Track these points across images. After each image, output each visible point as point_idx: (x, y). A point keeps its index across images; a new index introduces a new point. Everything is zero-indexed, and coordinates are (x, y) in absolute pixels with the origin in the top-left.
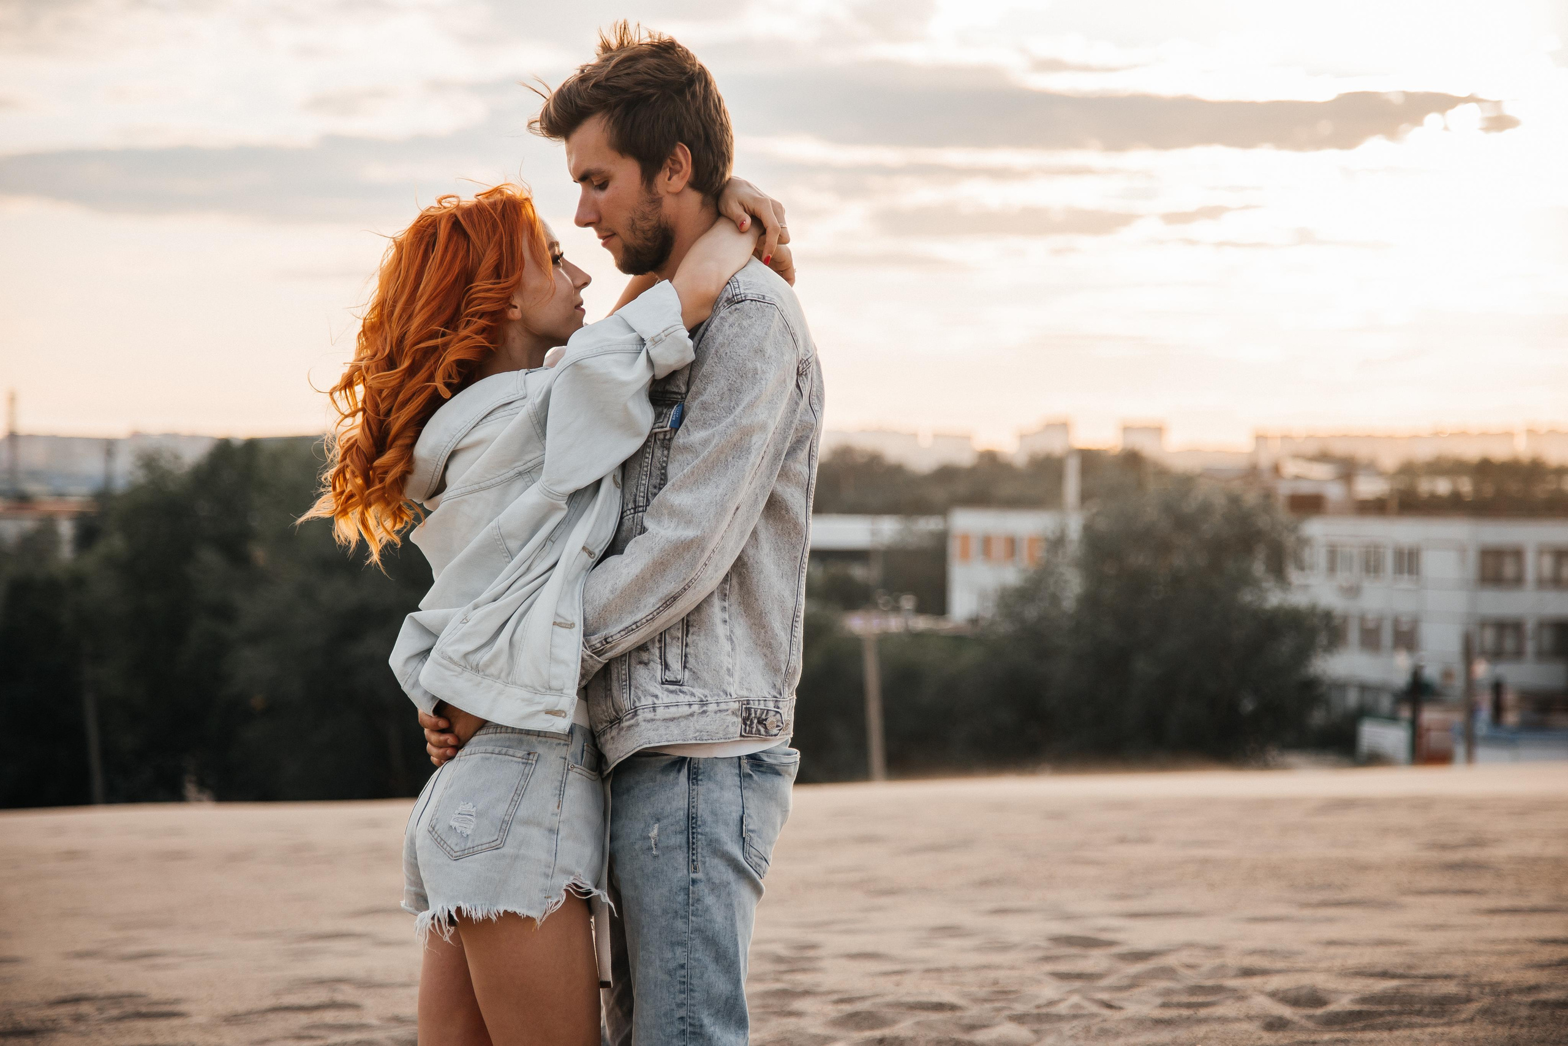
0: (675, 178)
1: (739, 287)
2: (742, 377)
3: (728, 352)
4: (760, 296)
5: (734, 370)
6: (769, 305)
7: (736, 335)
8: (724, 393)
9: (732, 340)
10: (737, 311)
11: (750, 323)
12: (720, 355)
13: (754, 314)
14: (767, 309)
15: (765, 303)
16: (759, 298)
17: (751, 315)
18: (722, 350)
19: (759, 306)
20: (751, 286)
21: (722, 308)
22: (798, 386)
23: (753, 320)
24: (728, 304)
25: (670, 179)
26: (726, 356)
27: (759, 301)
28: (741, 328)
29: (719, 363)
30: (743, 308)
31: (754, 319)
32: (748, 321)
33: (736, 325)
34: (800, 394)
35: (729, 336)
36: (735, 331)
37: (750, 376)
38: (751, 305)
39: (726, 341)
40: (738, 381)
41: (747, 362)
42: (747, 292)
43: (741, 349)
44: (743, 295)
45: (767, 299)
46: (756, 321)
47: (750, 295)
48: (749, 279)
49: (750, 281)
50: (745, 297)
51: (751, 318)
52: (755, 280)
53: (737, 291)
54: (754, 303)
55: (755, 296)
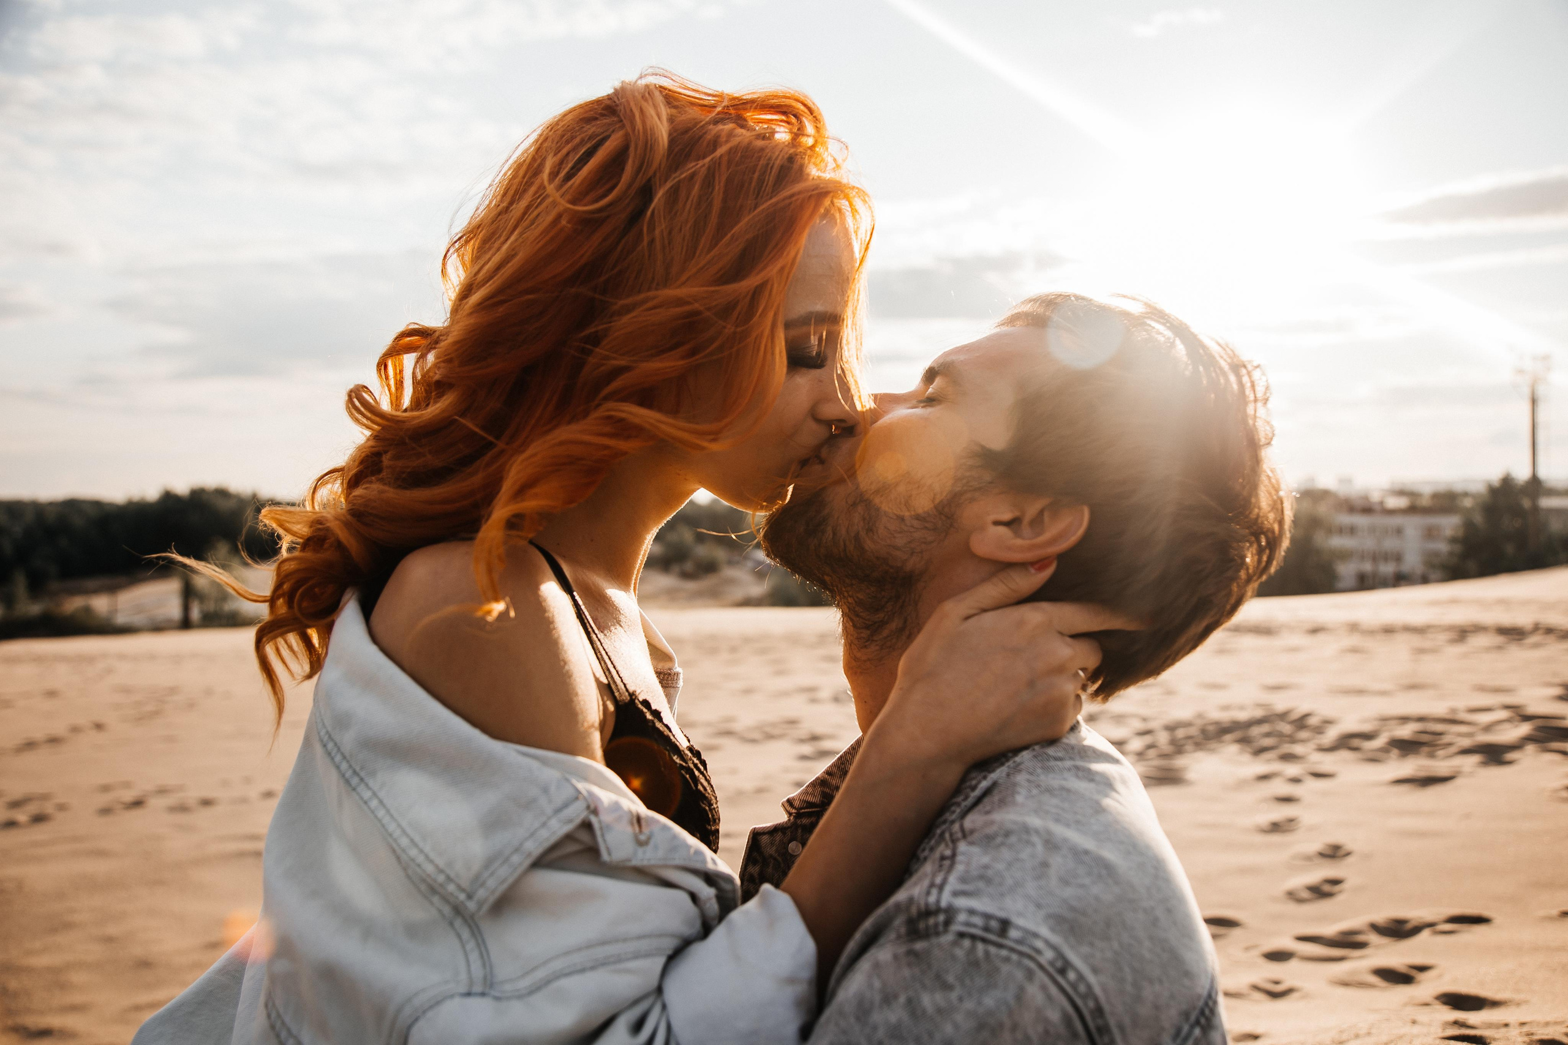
1: (942, 885)
4: (993, 923)
6: (1014, 957)
14: (1005, 968)
15: (1002, 947)
16: (986, 931)
17: (950, 979)
23: (954, 996)
27: (984, 940)
42: (962, 902)
44: (941, 918)
45: (1013, 933)
46: (961, 999)
47: (962, 917)
48: (985, 860)
49: (986, 867)
50: (947, 923)
51: (947, 987)
52: (1000, 866)
53: (932, 899)
54: (967, 943)
55: (978, 921)
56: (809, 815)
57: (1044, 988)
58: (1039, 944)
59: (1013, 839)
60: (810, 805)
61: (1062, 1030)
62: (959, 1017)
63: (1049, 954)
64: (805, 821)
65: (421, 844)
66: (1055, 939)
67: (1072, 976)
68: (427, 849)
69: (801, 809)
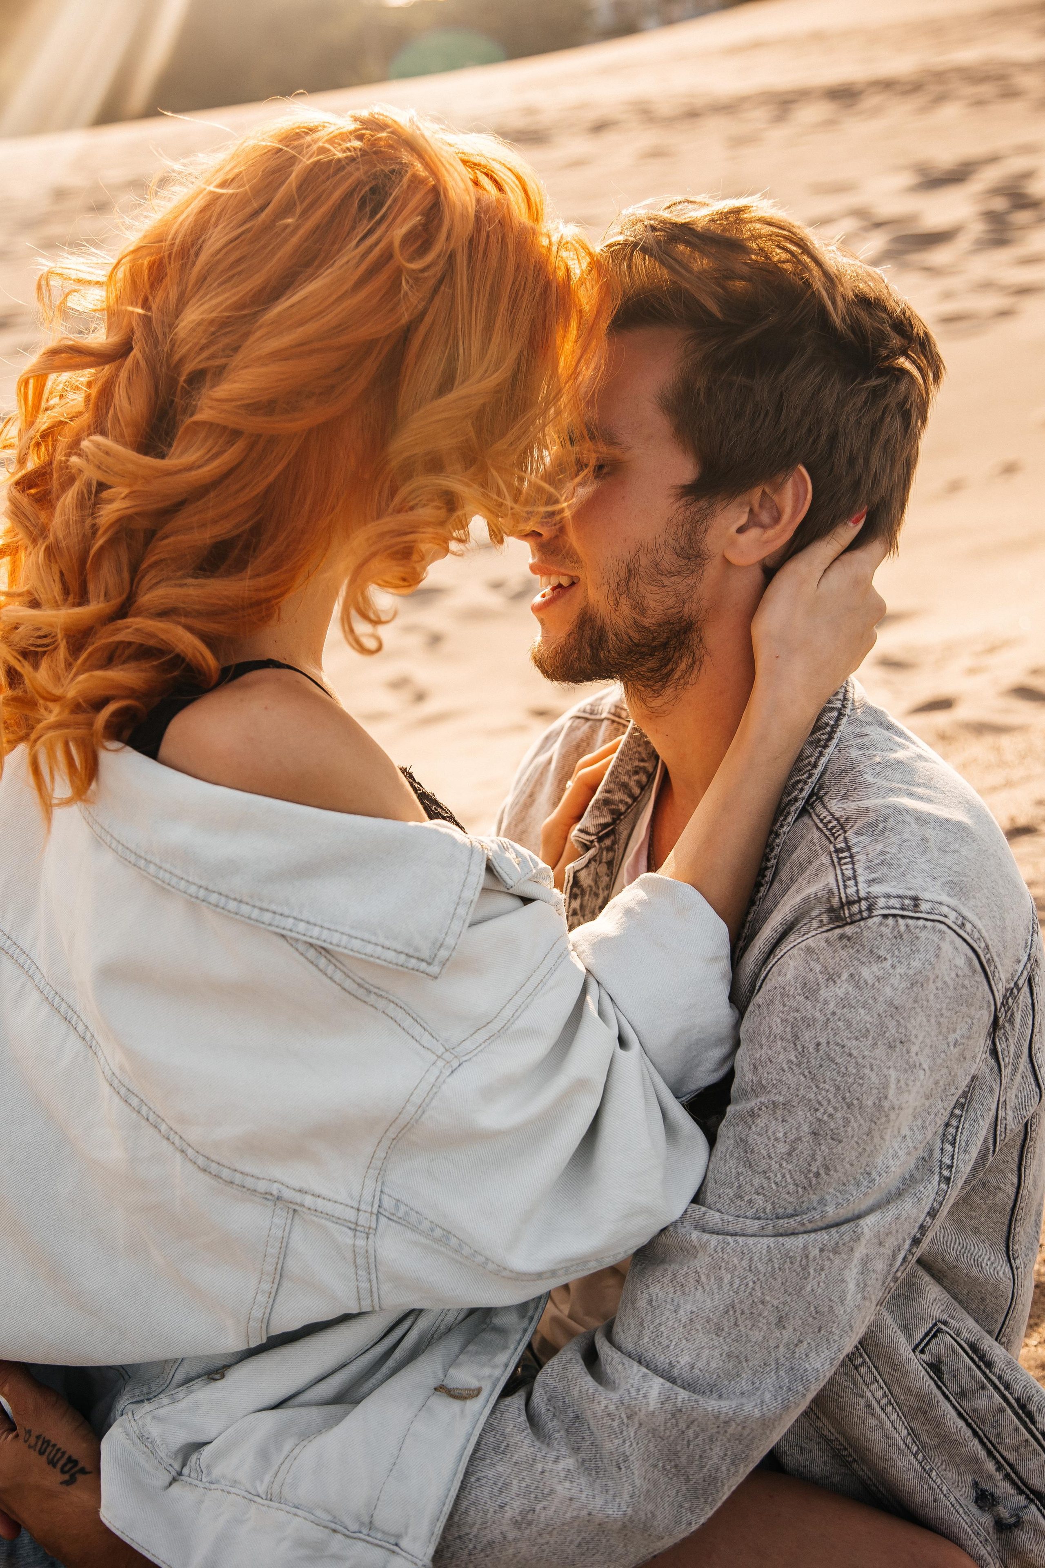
0: (753, 533)
1: (855, 877)
2: (850, 1106)
3: (823, 1041)
4: (907, 902)
5: (833, 1090)
6: (929, 924)
7: (845, 1002)
8: (799, 1139)
9: (834, 1014)
10: (845, 941)
11: (880, 973)
12: (803, 1047)
13: (888, 951)
14: (923, 935)
15: (918, 918)
16: (903, 909)
17: (882, 952)
18: (807, 1035)
19: (903, 928)
20: (885, 870)
21: (815, 924)
22: (994, 1053)
23: (887, 965)
24: (831, 921)
25: (741, 530)
26: (818, 1050)
27: (903, 917)
28: (857, 986)
29: (799, 1065)
30: (859, 935)
31: (890, 961)
32: (875, 968)
33: (845, 976)
34: (996, 1068)
35: (826, 1003)
36: (841, 993)
37: (870, 1103)
38: (883, 929)
39: (818, 1015)
40: (838, 1115)
41: (867, 1071)
42: (876, 889)
43: (857, 1039)
44: (864, 904)
45: (924, 906)
46: (893, 967)
47: (881, 902)
48: (879, 847)
49: (883, 853)
50: (870, 909)
51: (880, 959)
52: (894, 850)
53: (851, 891)
54: (890, 921)
55: (893, 902)
56: (607, 835)
57: (952, 942)
58: (945, 910)
59: (891, 822)
60: (605, 826)
61: (967, 971)
62: (895, 981)
63: (953, 915)
64: (608, 842)
65: (373, 939)
66: (953, 902)
67: (969, 927)
68: (381, 940)
69: (599, 832)
